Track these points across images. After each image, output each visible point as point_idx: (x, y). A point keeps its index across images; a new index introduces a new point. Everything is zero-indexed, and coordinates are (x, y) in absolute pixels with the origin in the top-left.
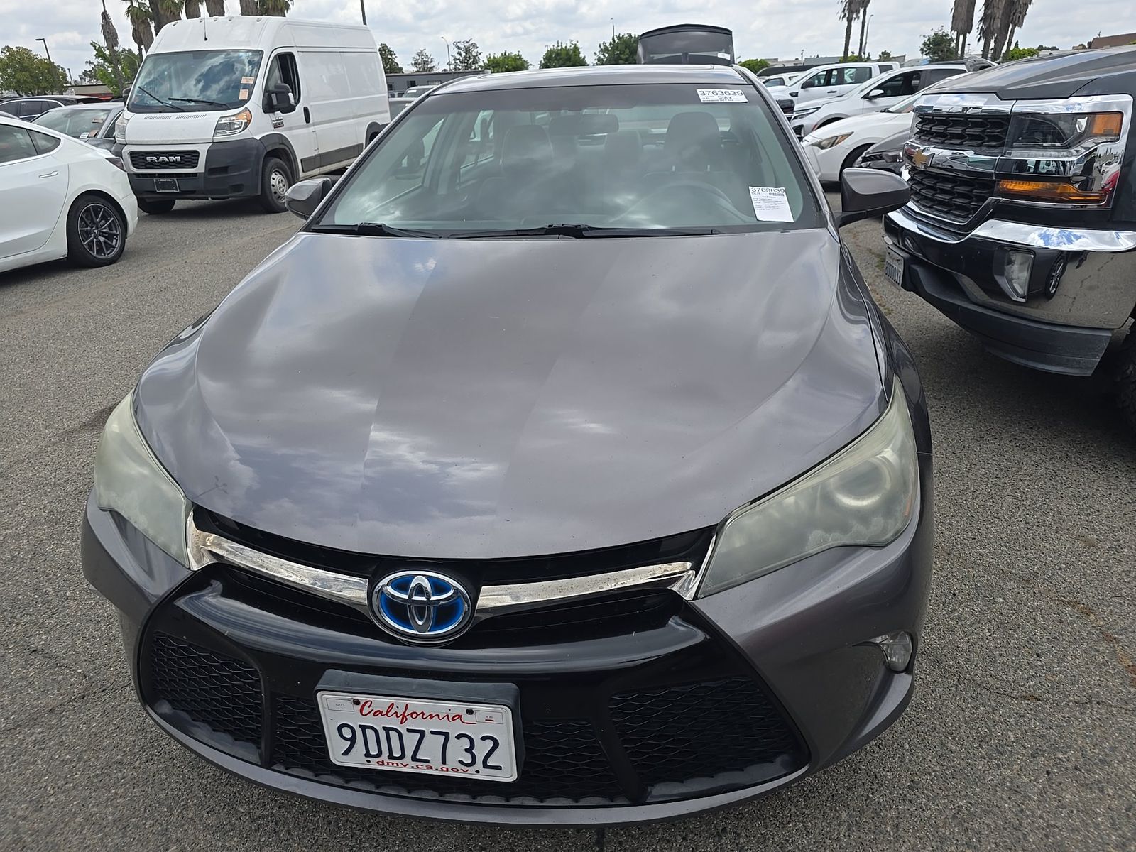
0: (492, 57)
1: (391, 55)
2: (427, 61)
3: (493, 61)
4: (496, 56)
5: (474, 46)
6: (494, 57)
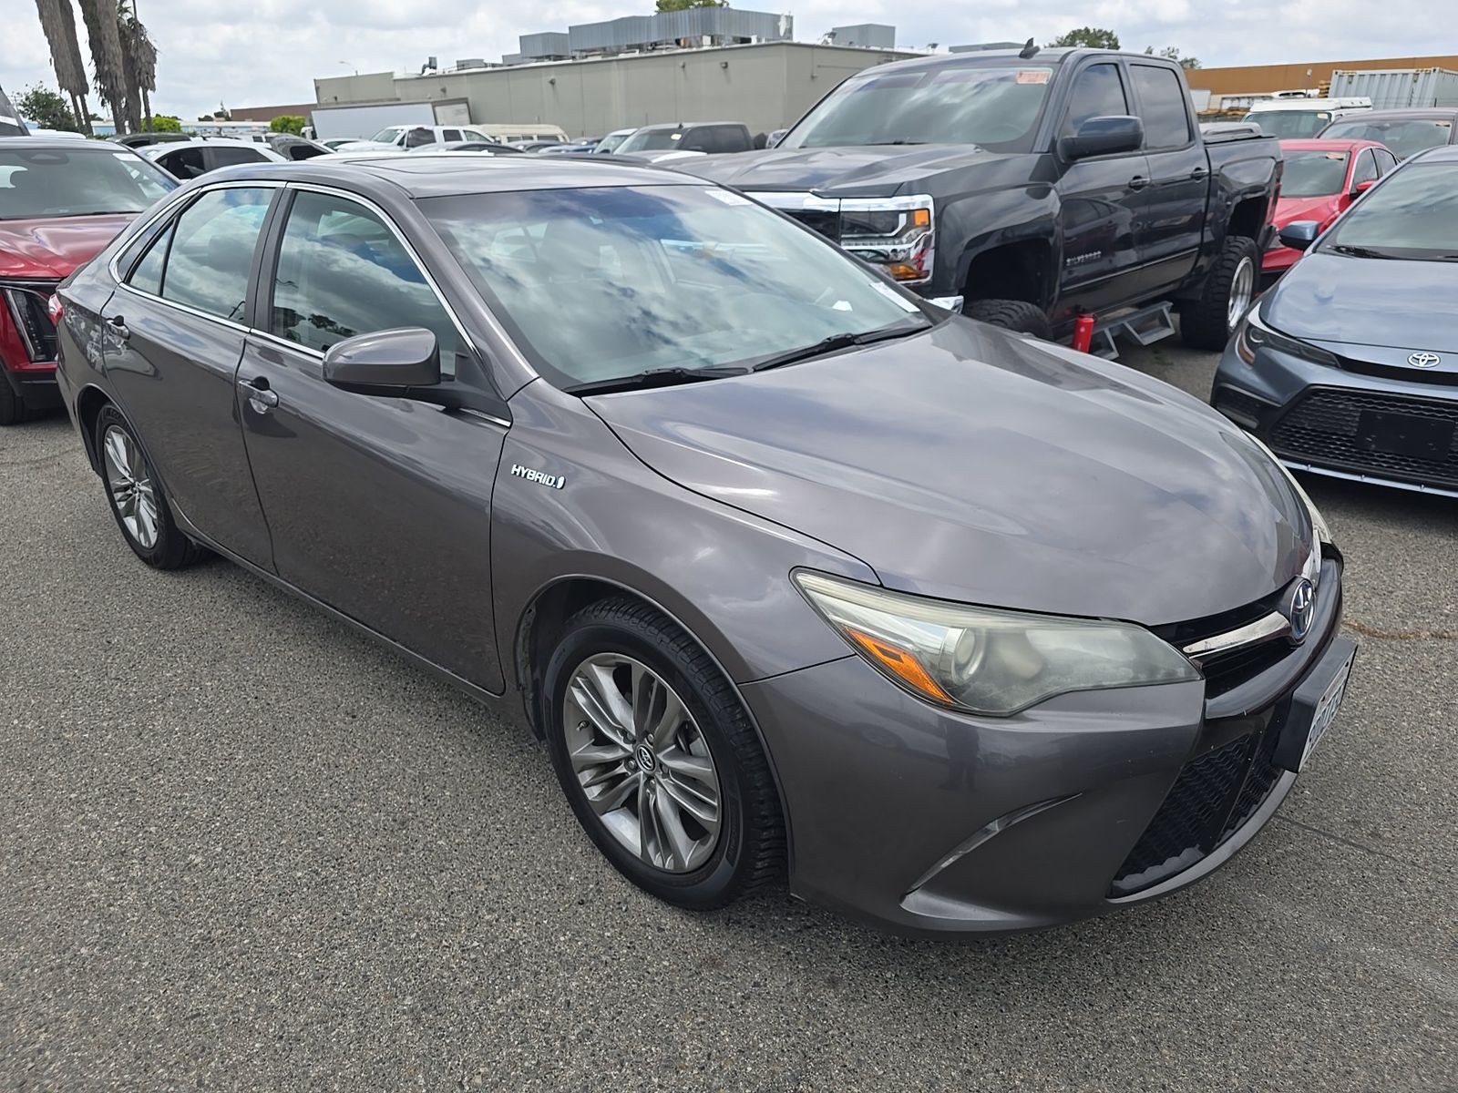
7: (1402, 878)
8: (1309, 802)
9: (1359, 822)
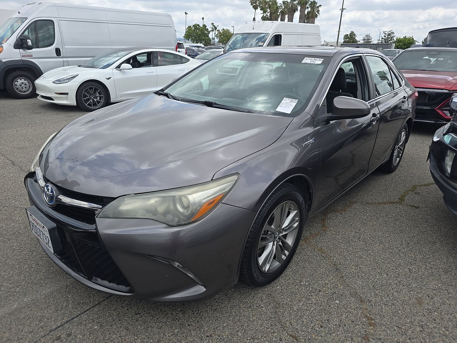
0: (399, 38)
1: (354, 36)
2: (369, 39)
3: (399, 40)
4: (401, 38)
5: (393, 33)
6: (400, 38)
7: (32, 334)
8: (90, 325)
9: (69, 337)
